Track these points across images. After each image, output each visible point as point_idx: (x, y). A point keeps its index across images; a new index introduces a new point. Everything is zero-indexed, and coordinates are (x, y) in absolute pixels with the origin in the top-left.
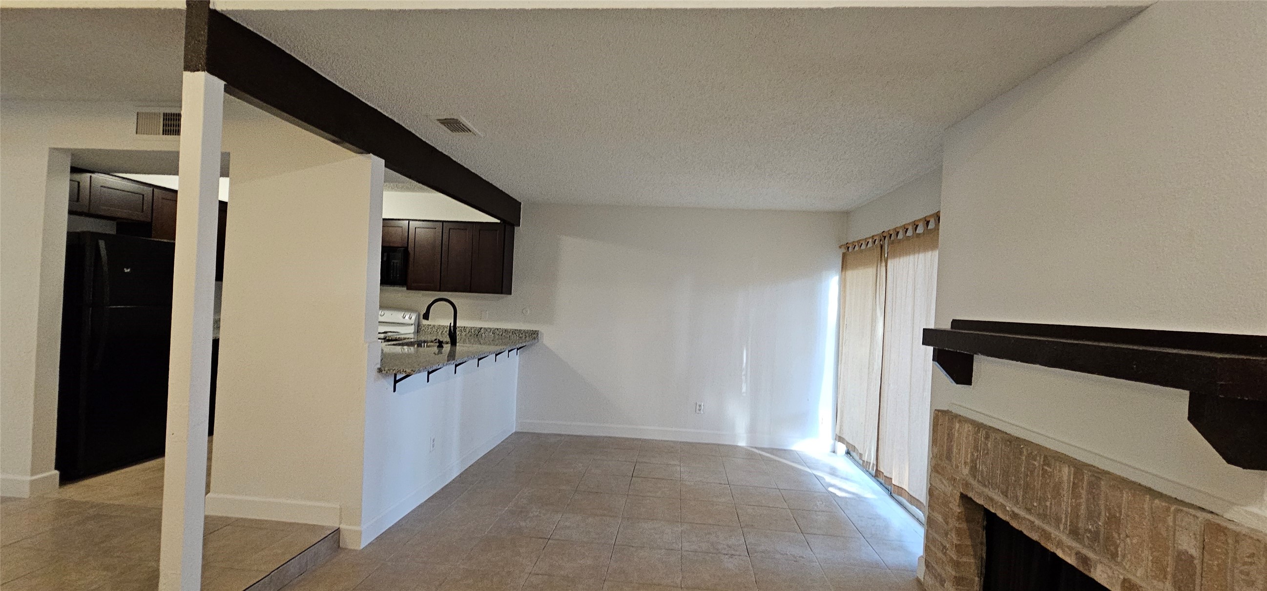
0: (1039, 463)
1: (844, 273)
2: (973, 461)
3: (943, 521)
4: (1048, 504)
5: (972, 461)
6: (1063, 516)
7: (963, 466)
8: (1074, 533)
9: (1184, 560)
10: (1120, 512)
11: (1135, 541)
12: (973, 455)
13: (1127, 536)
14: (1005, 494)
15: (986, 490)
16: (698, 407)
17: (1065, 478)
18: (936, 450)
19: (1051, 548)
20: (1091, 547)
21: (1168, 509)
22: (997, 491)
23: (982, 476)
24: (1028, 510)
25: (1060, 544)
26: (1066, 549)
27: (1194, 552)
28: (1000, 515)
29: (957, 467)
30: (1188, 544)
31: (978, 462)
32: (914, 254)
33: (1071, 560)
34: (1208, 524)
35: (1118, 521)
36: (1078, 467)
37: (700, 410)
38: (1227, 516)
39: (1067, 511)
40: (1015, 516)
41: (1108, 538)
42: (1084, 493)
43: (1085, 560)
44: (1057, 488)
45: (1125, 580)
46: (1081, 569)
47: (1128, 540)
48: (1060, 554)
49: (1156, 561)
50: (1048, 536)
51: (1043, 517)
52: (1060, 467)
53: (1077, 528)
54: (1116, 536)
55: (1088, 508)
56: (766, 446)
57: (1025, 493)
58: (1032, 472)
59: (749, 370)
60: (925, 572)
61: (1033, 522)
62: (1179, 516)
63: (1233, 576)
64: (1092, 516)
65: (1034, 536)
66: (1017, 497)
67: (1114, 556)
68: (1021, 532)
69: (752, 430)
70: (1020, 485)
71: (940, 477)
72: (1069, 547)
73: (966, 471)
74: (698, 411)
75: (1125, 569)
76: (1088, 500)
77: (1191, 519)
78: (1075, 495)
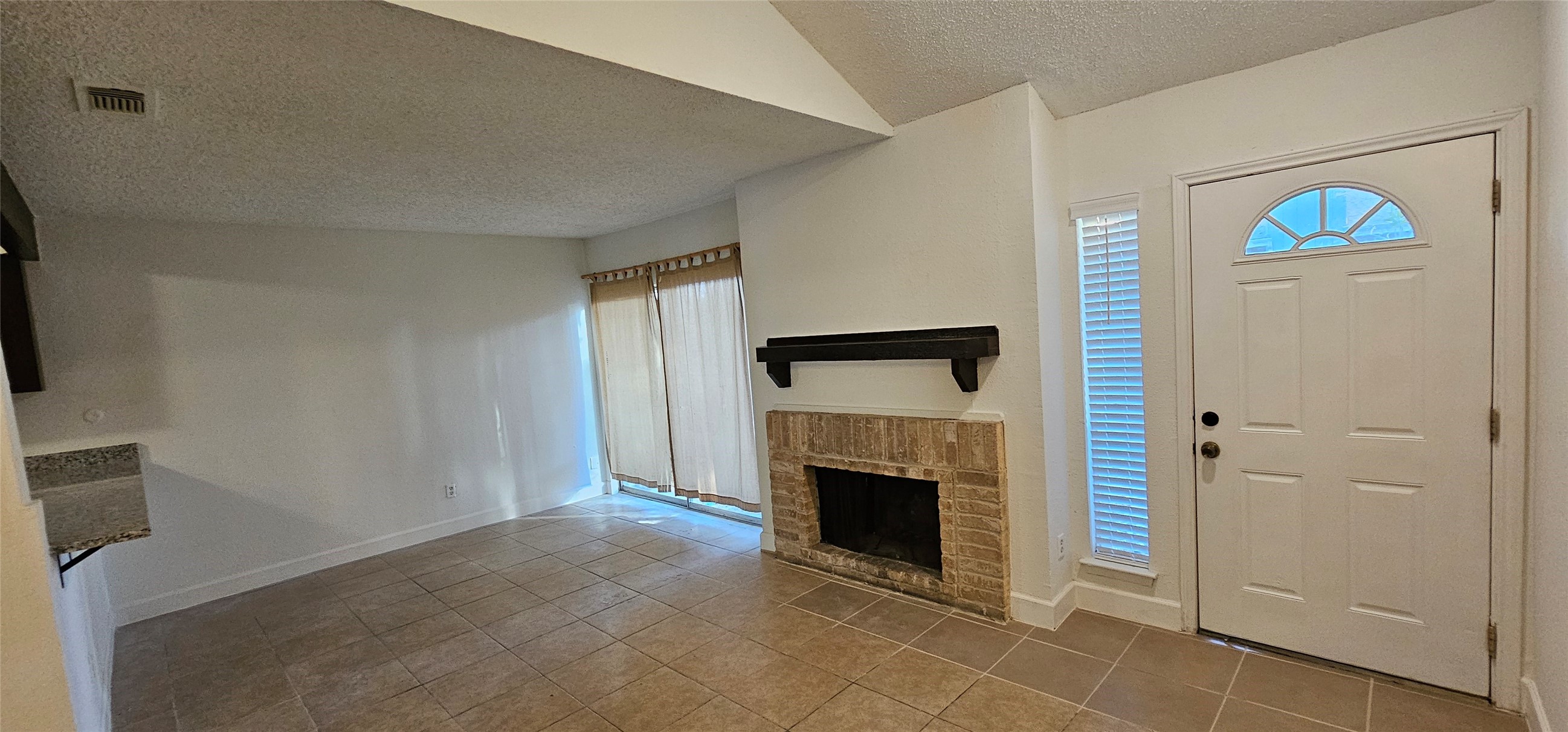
0: (863, 424)
1: (594, 305)
2: (811, 440)
3: (787, 493)
4: (872, 447)
5: (809, 440)
6: (883, 451)
7: (801, 446)
8: (892, 458)
9: (951, 446)
10: (917, 436)
11: (926, 447)
12: (809, 435)
13: (922, 446)
14: (840, 453)
15: (825, 456)
16: (449, 491)
17: (882, 427)
18: (772, 443)
19: (880, 472)
20: (903, 462)
21: (940, 424)
22: (833, 453)
23: (819, 448)
24: (859, 456)
25: (886, 468)
26: (890, 468)
27: (955, 440)
28: (841, 467)
29: (795, 448)
30: (951, 438)
31: (814, 439)
32: (694, 283)
33: (893, 474)
34: (959, 424)
35: (916, 440)
36: (889, 419)
37: (452, 493)
38: (961, 419)
39: (885, 446)
40: (852, 463)
41: (912, 452)
42: (894, 432)
43: (902, 470)
44: (877, 436)
45: (925, 470)
46: (900, 476)
47: (923, 448)
48: (886, 473)
49: (937, 453)
50: (877, 466)
51: (871, 456)
52: (878, 422)
53: (893, 454)
54: (916, 449)
55: (898, 440)
56: (539, 511)
57: (856, 446)
58: (859, 432)
59: (505, 429)
60: (776, 538)
61: (866, 462)
62: (946, 424)
63: (971, 444)
64: (901, 444)
65: (868, 471)
66: (850, 452)
67: (916, 461)
68: (858, 472)
69: (521, 497)
70: (851, 443)
71: (779, 462)
72: (891, 467)
73: (804, 449)
74: (449, 496)
75: (923, 465)
76: (898, 435)
77: (951, 424)
78: (890, 434)
